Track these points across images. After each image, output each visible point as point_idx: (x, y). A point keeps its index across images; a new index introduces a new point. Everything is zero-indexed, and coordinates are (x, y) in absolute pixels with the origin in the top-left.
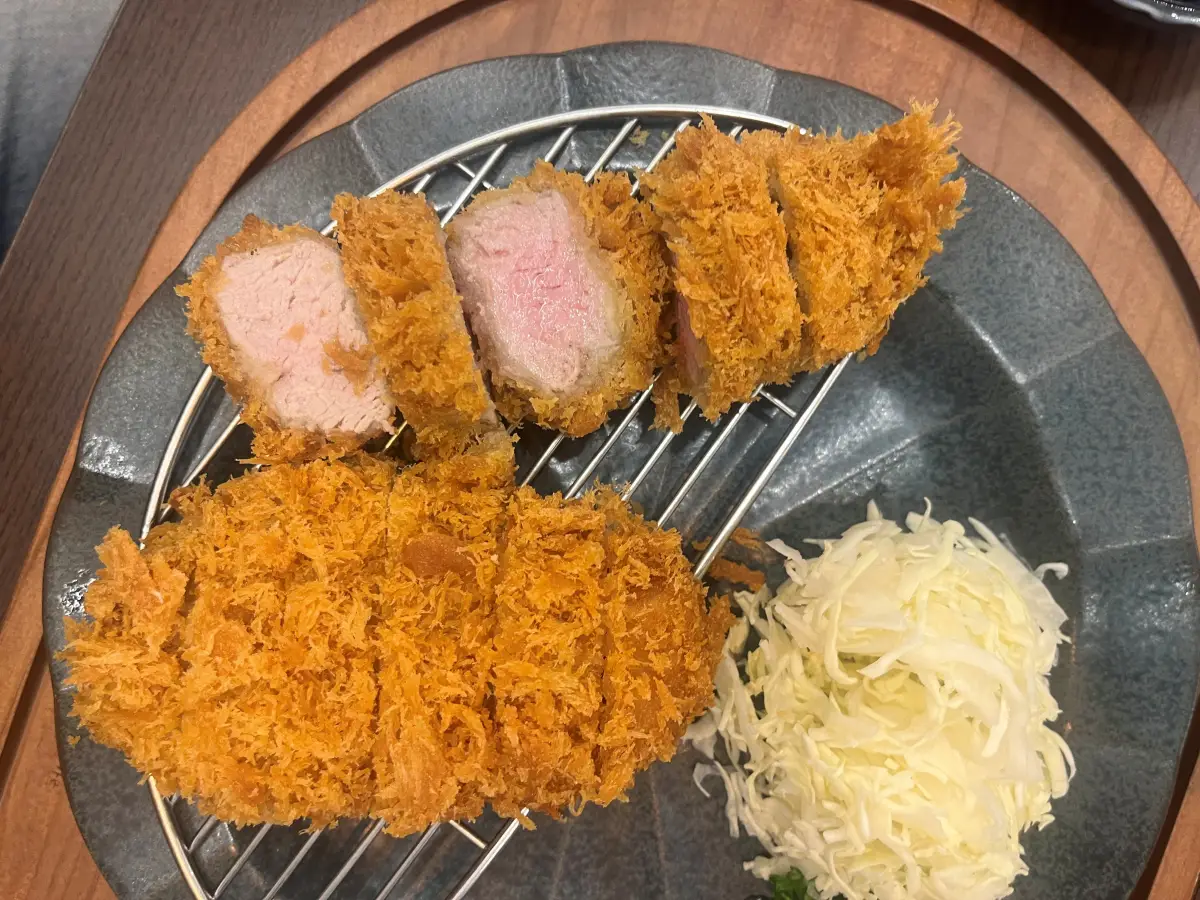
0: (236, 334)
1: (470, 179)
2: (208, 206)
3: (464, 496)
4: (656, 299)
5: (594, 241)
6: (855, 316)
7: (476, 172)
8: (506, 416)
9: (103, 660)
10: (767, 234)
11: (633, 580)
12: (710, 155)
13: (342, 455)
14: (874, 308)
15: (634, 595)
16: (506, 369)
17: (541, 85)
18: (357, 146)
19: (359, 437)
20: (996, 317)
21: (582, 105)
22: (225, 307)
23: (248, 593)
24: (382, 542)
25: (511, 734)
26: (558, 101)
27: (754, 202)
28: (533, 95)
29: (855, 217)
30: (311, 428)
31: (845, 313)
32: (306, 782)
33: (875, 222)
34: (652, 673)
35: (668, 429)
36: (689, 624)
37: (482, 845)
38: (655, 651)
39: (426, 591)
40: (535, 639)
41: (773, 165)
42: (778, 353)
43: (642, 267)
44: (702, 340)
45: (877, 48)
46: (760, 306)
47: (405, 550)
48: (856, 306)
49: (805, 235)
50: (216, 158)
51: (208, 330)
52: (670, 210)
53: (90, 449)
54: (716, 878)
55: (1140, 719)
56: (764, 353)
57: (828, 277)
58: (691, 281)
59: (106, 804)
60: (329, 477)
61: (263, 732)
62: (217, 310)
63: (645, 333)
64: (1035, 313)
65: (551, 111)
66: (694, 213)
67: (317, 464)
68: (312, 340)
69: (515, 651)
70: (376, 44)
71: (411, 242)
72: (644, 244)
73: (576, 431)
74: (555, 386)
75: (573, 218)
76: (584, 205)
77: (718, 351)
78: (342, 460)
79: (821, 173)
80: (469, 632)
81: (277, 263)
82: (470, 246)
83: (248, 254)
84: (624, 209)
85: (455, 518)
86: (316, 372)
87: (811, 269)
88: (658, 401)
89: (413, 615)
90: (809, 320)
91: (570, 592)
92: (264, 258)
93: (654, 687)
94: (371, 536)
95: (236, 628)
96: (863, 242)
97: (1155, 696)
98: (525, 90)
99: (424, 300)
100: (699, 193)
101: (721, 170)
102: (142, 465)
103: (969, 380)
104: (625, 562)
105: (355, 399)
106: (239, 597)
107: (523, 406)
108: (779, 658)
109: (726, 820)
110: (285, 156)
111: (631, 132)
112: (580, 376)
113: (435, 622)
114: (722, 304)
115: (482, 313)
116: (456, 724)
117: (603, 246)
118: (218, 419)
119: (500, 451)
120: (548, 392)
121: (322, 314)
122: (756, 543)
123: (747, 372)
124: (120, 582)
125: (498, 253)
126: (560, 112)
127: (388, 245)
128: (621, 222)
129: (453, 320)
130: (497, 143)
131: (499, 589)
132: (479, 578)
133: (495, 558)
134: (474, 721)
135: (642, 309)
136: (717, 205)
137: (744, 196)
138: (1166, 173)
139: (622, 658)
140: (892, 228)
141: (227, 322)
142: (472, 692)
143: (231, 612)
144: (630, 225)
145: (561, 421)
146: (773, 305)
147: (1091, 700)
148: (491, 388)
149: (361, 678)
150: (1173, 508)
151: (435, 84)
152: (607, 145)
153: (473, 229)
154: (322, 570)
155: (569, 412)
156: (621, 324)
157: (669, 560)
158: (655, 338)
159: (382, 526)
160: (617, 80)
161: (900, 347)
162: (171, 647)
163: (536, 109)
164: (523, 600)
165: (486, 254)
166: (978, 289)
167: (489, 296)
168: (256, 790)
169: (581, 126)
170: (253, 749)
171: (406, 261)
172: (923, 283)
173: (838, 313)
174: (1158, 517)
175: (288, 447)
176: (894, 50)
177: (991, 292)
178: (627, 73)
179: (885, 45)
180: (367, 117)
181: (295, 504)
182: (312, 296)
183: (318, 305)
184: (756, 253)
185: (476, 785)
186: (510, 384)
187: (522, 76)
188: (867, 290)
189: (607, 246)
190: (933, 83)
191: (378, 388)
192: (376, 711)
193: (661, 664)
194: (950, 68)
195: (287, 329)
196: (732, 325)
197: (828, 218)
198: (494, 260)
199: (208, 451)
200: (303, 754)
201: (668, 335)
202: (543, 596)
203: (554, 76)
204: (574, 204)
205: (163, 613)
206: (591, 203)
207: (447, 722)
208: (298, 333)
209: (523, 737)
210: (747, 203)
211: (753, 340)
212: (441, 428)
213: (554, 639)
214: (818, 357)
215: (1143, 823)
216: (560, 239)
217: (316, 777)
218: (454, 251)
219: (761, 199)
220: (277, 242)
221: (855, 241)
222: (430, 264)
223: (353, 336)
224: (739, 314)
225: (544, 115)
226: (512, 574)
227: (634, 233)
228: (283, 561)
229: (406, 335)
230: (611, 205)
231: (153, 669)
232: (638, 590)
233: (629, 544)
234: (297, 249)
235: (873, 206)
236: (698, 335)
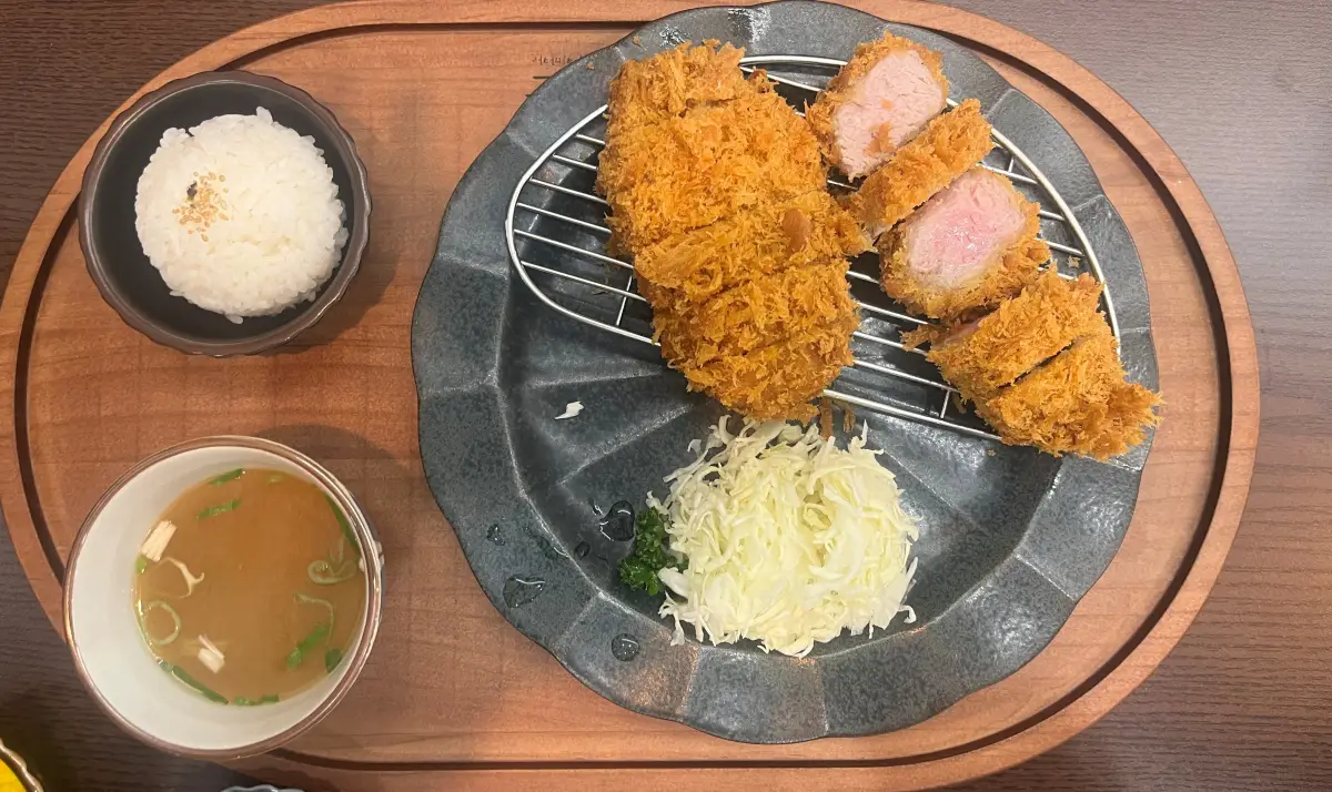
0: (876, 72)
1: (1007, 169)
2: (923, 20)
3: (833, 232)
4: (985, 300)
5: (1005, 252)
6: (1024, 414)
7: (1013, 171)
8: (881, 240)
9: (674, 69)
10: (1051, 342)
11: (822, 342)
12: (1083, 296)
13: (827, 156)
14: (1031, 426)
15: (813, 348)
16: (910, 229)
17: (1081, 191)
18: (999, 96)
19: (840, 161)
20: (1052, 523)
21: (1079, 220)
22: (889, 60)
23: (739, 134)
24: (788, 197)
25: (719, 304)
26: (1075, 205)
27: (1067, 329)
28: (1073, 188)
29: (1081, 390)
30: (836, 133)
31: (1024, 407)
32: (646, 204)
33: (1083, 404)
34: (771, 374)
35: (904, 343)
36: (803, 389)
37: (618, 323)
38: (784, 372)
39: (773, 230)
40: (777, 297)
41: (1090, 336)
42: (986, 376)
43: (1002, 285)
44: (978, 329)
45: (1193, 396)
46: (1011, 351)
47: (794, 210)
48: (1030, 413)
49: (1059, 365)
50: (954, 14)
51: (871, 57)
52: (1043, 286)
53: (760, 12)
54: (634, 479)
55: (838, 702)
56: (982, 365)
57: (1042, 384)
58: (1009, 308)
59: (559, 98)
60: (812, 154)
61: (665, 171)
62: (884, 57)
63: (963, 301)
64: (1063, 545)
65: (1069, 203)
66: (1047, 298)
67: (819, 144)
68: (886, 116)
69: (765, 289)
70: (1064, 83)
71: (968, 149)
72: (1014, 281)
73: (890, 284)
74: (912, 260)
75: (1015, 235)
76: (1024, 238)
77: (975, 339)
78: (823, 156)
79: (1099, 363)
80: (768, 261)
81: (922, 79)
82: (973, 182)
83: (921, 61)
84: (1031, 263)
85: (819, 231)
86: (869, 123)
87: (1042, 376)
88: (919, 329)
89: (759, 228)
90: (1013, 385)
91: (806, 308)
92: (924, 72)
93: (763, 379)
94: (791, 190)
95: (720, 135)
96: (1067, 401)
97: (856, 708)
98: (1073, 183)
99: (941, 167)
100: (1058, 295)
101: (1077, 304)
102: (762, 43)
103: (1004, 522)
104: (830, 336)
105: (861, 151)
106: (735, 129)
107: (888, 249)
108: (798, 455)
109: (671, 472)
110: (976, 57)
111: (1074, 255)
112: (922, 273)
113: (758, 241)
114: (1003, 330)
115: (938, 203)
116: (711, 275)
117: (1005, 258)
118: (803, 76)
119: (865, 243)
120: (907, 258)
121: (903, 115)
122: (848, 428)
123: (968, 362)
124: (716, 63)
125: (976, 200)
126: (1070, 208)
127: (964, 136)
128: (1023, 264)
129: (934, 188)
130: (1036, 178)
131: (793, 268)
132: (794, 256)
133: (808, 260)
134: (718, 283)
135: (977, 293)
136: (1057, 310)
137: (1067, 322)
138: (1191, 612)
139: (774, 353)
140: (1081, 417)
141: (878, 64)
142: (733, 275)
143: (725, 128)
144: (1023, 270)
145: (890, 272)
146: (1014, 358)
147: (838, 666)
148: (895, 226)
149: (717, 212)
150: (978, 675)
151: (1055, 128)
152: (1061, 243)
153: (984, 181)
154: (765, 169)
155: (900, 275)
156: (964, 285)
157: (838, 362)
158: (962, 308)
159: (798, 193)
160: (1103, 235)
161: (1007, 474)
162: (690, 104)
163: (1066, 194)
164: (792, 285)
165: (972, 193)
166: (1064, 505)
167: (949, 204)
168: (632, 179)
169: (1066, 224)
170: (653, 169)
171: (958, 150)
172: (1057, 455)
173: (1022, 402)
174: (968, 668)
175: (822, 125)
176: (1197, 409)
177: (1066, 514)
178: (1110, 240)
179: (1197, 402)
180: (1019, 96)
181: (793, 142)
182: (910, 105)
183: (907, 110)
184: (1039, 338)
185: (681, 296)
186: (902, 235)
187: (1082, 178)
188: (1042, 416)
189: (1006, 260)
190: (1185, 442)
191: (871, 161)
192: (697, 228)
193: (777, 379)
194: (1199, 449)
195: (887, 98)
196: (995, 340)
197: (1074, 375)
198: (971, 200)
199: (785, 78)
200: (661, 197)
201: (964, 318)
202: (800, 294)
203: (1089, 196)
204: (1022, 233)
205: (711, 93)
206: (1027, 242)
207: (710, 268)
208: (887, 105)
209: (718, 311)
210: (1064, 325)
211: (989, 357)
212: (864, 205)
213: (780, 306)
214: (992, 401)
215: (774, 730)
216: (998, 232)
217: (650, 208)
218: (968, 174)
219: (1071, 333)
220: (934, 74)
221: (1067, 395)
222: (962, 162)
223: (895, 137)
224: (1002, 341)
225: (1064, 199)
226: (804, 273)
227: (1020, 273)
228: (763, 146)
229: (918, 165)
230: (1030, 254)
231: (678, 98)
232: (818, 348)
233: (841, 335)
234: (934, 87)
235: (1092, 399)
236: (980, 324)
